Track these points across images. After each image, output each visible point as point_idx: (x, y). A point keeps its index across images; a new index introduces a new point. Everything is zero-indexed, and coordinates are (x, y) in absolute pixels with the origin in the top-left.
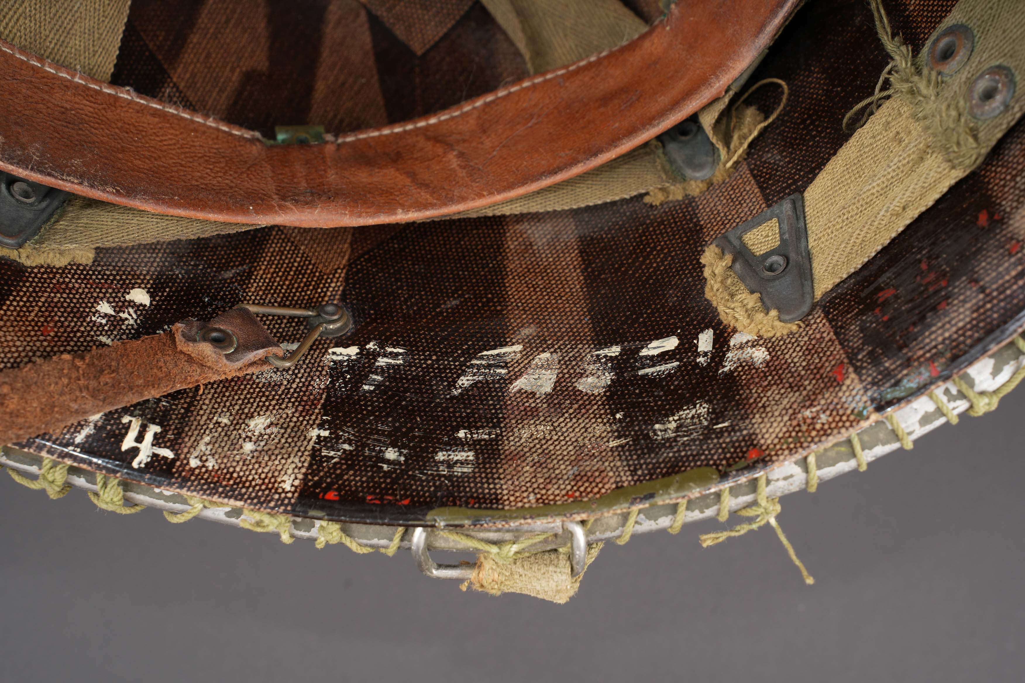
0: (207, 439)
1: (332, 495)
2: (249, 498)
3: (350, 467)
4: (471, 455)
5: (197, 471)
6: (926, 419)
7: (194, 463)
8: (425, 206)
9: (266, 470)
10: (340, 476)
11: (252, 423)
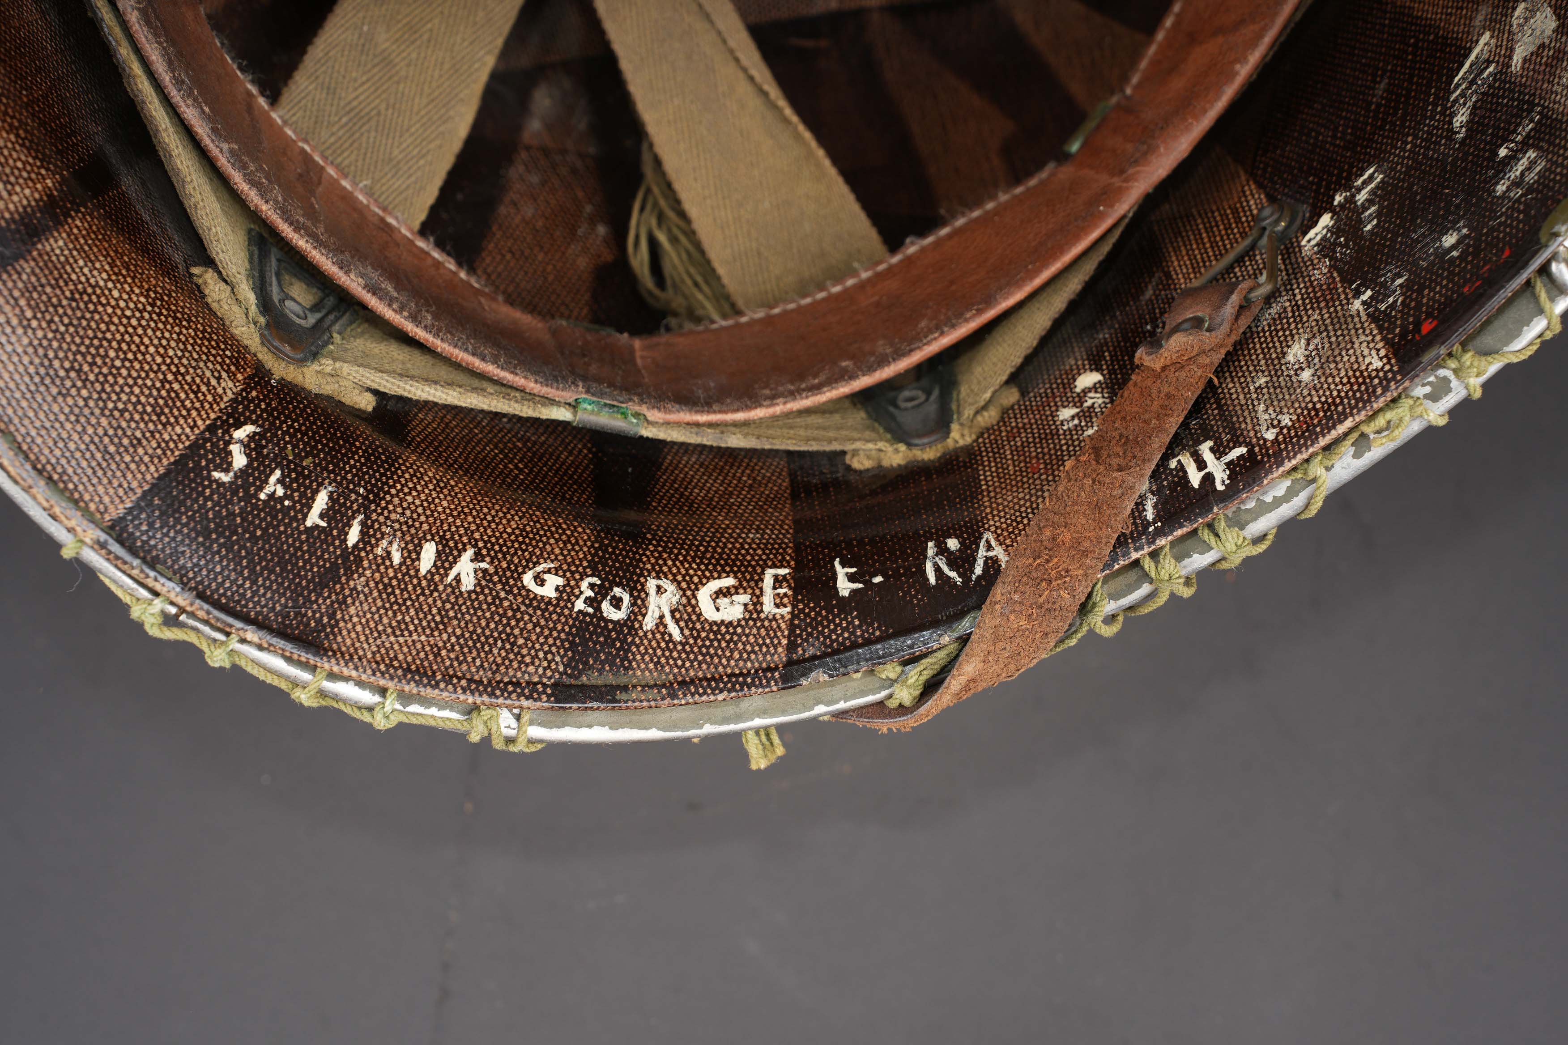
0: (1262, 407)
1: (1427, 327)
2: (1352, 409)
3: (1420, 292)
4: (1532, 154)
5: (1281, 438)
7: (1270, 435)
8: (1259, 37)
9: (1343, 373)
10: (1419, 305)
11: (1290, 358)
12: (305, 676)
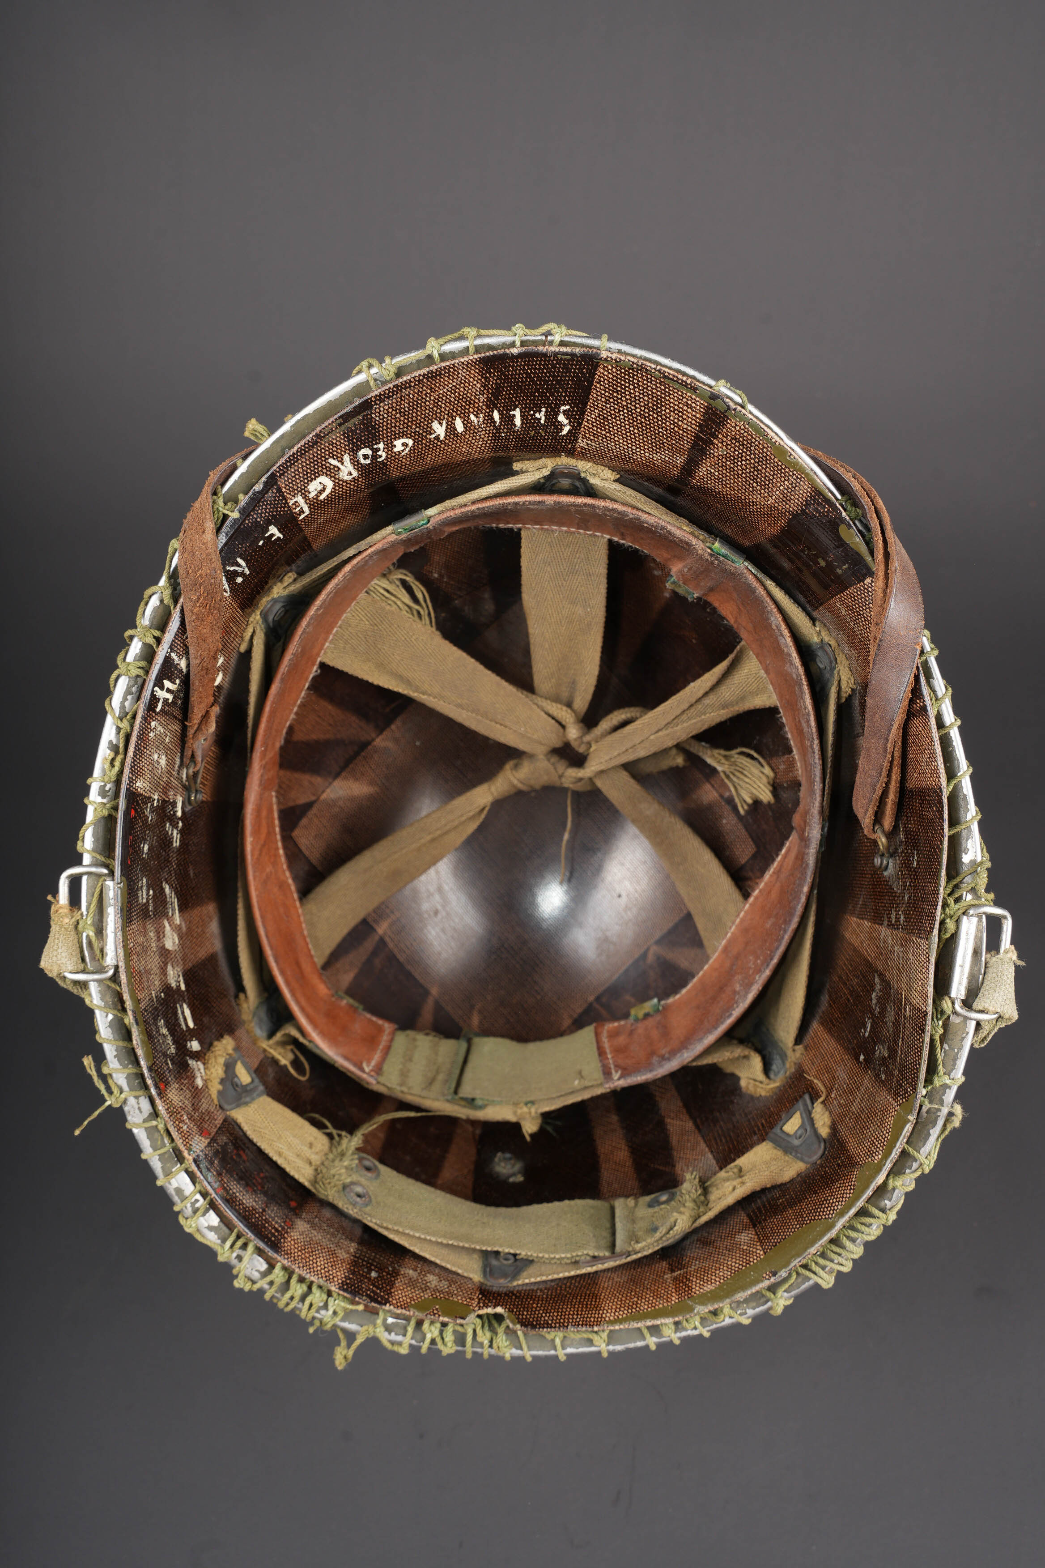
0: (162, 731)
1: (133, 813)
2: (135, 760)
3: (142, 822)
4: (145, 901)
5: (149, 726)
6: (179, 1191)
7: (153, 724)
8: (252, 855)
9: (146, 770)
10: (140, 818)
11: (164, 757)
12: (478, 342)
